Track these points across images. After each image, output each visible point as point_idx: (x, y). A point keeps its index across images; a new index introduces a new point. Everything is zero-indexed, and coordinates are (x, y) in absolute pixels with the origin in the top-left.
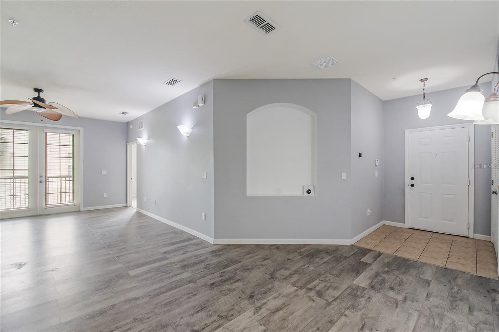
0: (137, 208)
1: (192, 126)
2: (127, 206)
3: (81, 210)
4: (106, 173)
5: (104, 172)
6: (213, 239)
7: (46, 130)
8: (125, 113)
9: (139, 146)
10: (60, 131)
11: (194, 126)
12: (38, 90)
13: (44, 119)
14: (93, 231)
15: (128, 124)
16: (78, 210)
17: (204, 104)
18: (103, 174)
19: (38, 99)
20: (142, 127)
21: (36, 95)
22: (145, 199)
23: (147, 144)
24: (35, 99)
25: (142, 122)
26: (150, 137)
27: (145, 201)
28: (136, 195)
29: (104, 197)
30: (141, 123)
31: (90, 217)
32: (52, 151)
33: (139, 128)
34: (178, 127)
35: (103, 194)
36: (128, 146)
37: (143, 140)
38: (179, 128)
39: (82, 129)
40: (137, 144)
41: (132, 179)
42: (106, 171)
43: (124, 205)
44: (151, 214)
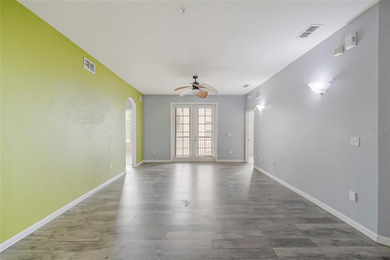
0: (254, 165)
1: (331, 80)
2: (245, 162)
3: (216, 161)
4: (231, 135)
5: (230, 135)
6: (376, 235)
7: (198, 106)
8: (246, 86)
9: (256, 112)
10: (205, 106)
11: (333, 79)
12: (195, 77)
13: (198, 97)
14: (227, 182)
15: (246, 95)
16: (214, 161)
17: (356, 45)
18: (229, 135)
19: (195, 83)
20: (260, 95)
21: (194, 80)
22: (262, 159)
23: (264, 110)
24: (194, 83)
25: (259, 91)
26: (267, 103)
27: (262, 161)
28: (253, 153)
29: (230, 153)
30: (258, 93)
31: (223, 168)
32: (201, 120)
33: (257, 97)
34: (309, 85)
35: (229, 151)
36: (246, 114)
37: (261, 107)
38: (310, 87)
39: (217, 103)
40: (255, 111)
41: (249, 140)
42: (231, 134)
43: (243, 161)
44: (269, 174)
